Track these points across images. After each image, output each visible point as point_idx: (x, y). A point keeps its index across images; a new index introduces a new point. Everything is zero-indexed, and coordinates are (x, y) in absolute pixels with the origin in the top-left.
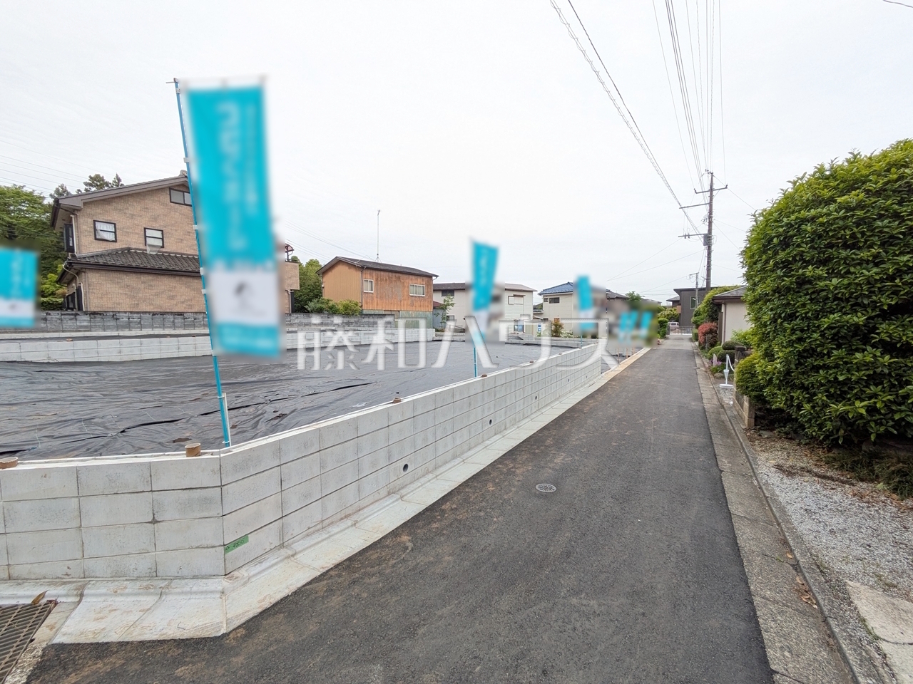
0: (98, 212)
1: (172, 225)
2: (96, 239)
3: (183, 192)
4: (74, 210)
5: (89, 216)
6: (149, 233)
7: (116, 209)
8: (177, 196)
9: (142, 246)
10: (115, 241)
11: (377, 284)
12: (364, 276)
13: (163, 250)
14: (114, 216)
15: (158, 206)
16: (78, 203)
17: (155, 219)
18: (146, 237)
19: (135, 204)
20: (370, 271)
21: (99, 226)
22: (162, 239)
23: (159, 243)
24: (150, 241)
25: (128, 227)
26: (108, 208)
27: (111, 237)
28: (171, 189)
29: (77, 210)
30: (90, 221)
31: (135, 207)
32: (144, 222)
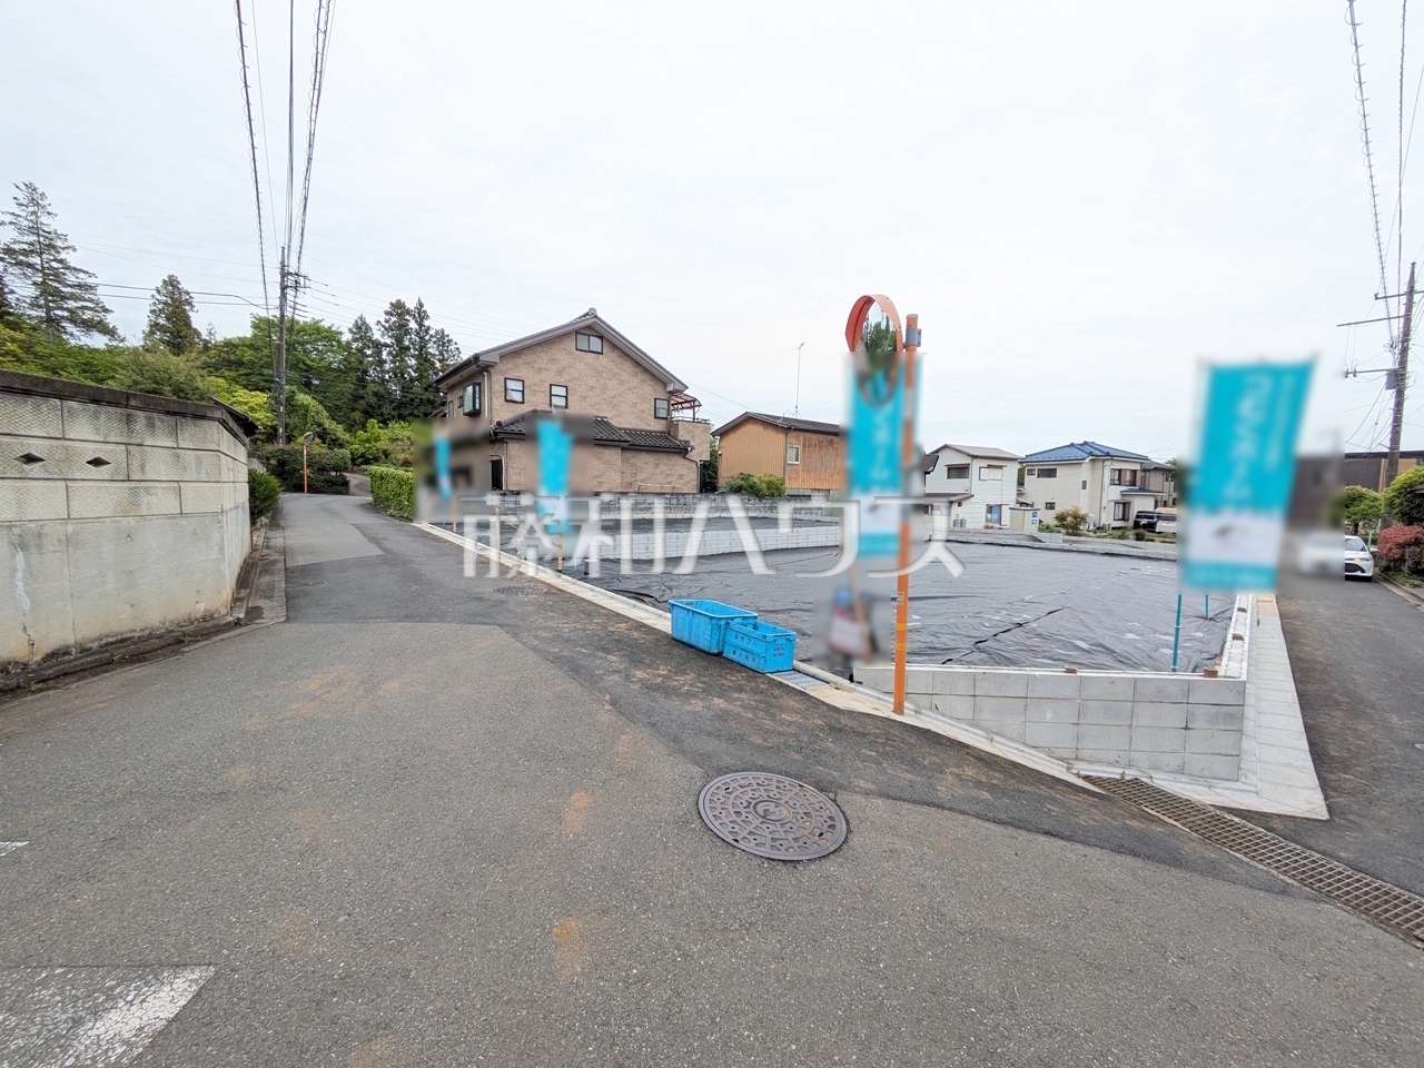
0: (508, 368)
1: (577, 379)
2: (506, 401)
3: (589, 336)
4: (488, 367)
5: (502, 372)
6: (555, 390)
7: (524, 363)
8: (583, 342)
9: (547, 408)
10: (523, 403)
11: (804, 451)
12: (789, 440)
13: (567, 411)
14: (523, 372)
15: (564, 354)
16: (494, 358)
17: (560, 372)
18: (551, 395)
19: (543, 355)
20: (797, 433)
21: (511, 385)
22: (566, 397)
23: (562, 402)
24: (556, 401)
25: (536, 385)
26: (519, 361)
27: (517, 397)
28: (577, 332)
29: (492, 366)
30: (502, 378)
31: (542, 359)
32: (549, 377)
